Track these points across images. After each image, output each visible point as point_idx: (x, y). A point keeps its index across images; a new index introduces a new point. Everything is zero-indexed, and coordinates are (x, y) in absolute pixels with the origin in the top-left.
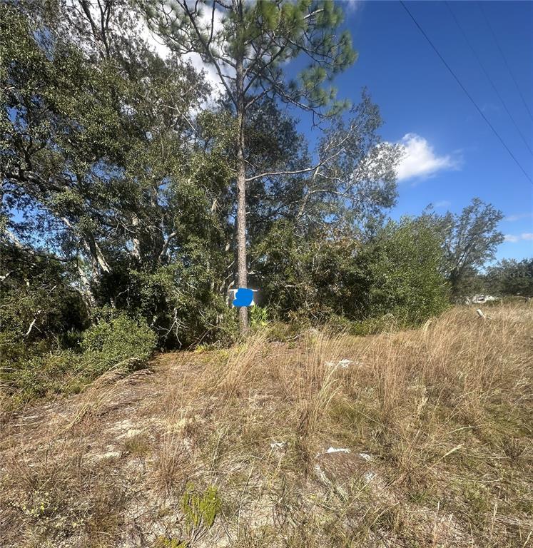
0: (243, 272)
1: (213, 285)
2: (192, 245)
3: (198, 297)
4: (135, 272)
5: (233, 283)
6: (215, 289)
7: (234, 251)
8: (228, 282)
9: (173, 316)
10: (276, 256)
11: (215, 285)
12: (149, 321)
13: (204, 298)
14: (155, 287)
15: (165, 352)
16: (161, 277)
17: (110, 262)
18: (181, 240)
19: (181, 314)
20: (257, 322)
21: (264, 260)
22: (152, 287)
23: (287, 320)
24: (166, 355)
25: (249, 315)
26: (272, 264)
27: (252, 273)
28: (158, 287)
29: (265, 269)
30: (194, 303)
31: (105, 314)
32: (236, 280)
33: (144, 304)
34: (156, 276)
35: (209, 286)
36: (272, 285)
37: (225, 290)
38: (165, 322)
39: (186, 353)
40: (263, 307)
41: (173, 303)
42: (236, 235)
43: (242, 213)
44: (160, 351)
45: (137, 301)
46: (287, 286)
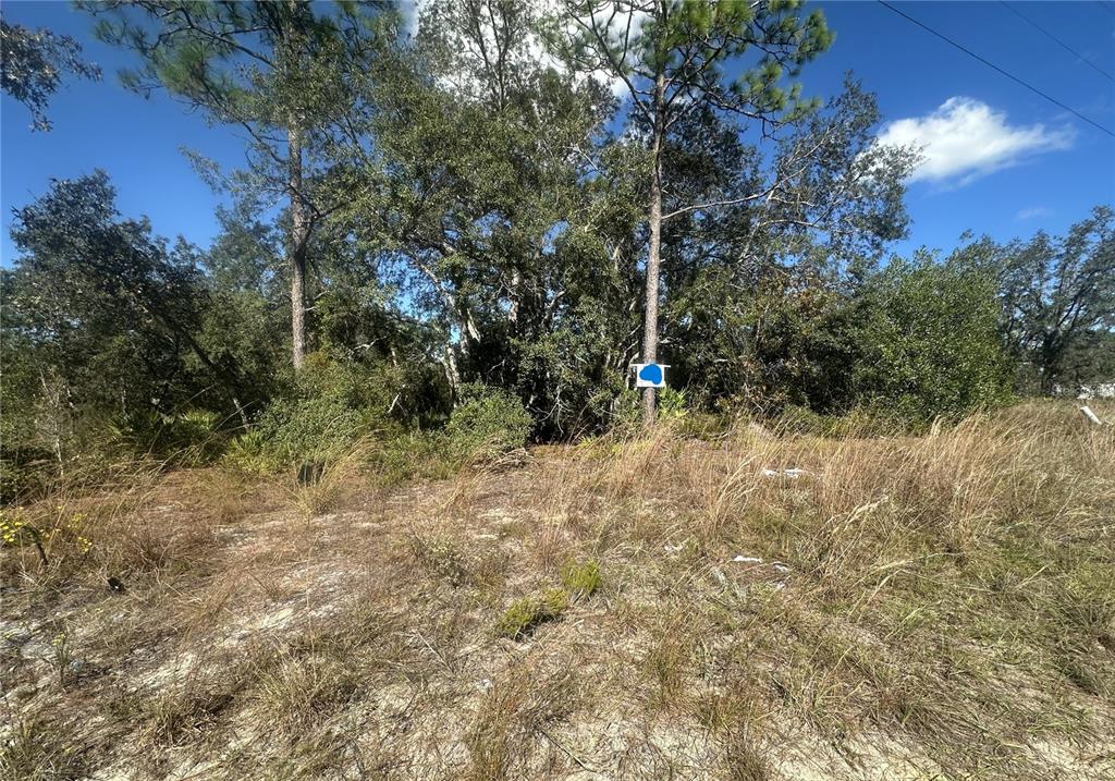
0: (651, 340)
1: (609, 357)
2: (585, 308)
3: (587, 373)
4: (514, 341)
5: (637, 356)
6: (610, 363)
7: (641, 311)
8: (630, 354)
9: (555, 396)
10: (701, 317)
11: (612, 357)
12: (525, 401)
13: (595, 376)
14: (536, 359)
15: (540, 443)
16: (545, 347)
17: (481, 330)
18: (571, 299)
19: (565, 395)
20: (669, 411)
21: (688, 320)
22: (533, 360)
23: (717, 411)
24: (543, 447)
25: (657, 400)
26: (696, 328)
27: (666, 341)
28: (540, 360)
29: (686, 336)
30: (583, 380)
31: (476, 392)
32: (641, 349)
33: (520, 380)
34: (538, 346)
35: (603, 360)
36: (693, 359)
37: (625, 365)
38: (544, 403)
39: (568, 448)
40: (678, 391)
41: (554, 381)
42: (645, 289)
43: (654, 260)
44: (534, 442)
45: (511, 378)
46: (716, 361)
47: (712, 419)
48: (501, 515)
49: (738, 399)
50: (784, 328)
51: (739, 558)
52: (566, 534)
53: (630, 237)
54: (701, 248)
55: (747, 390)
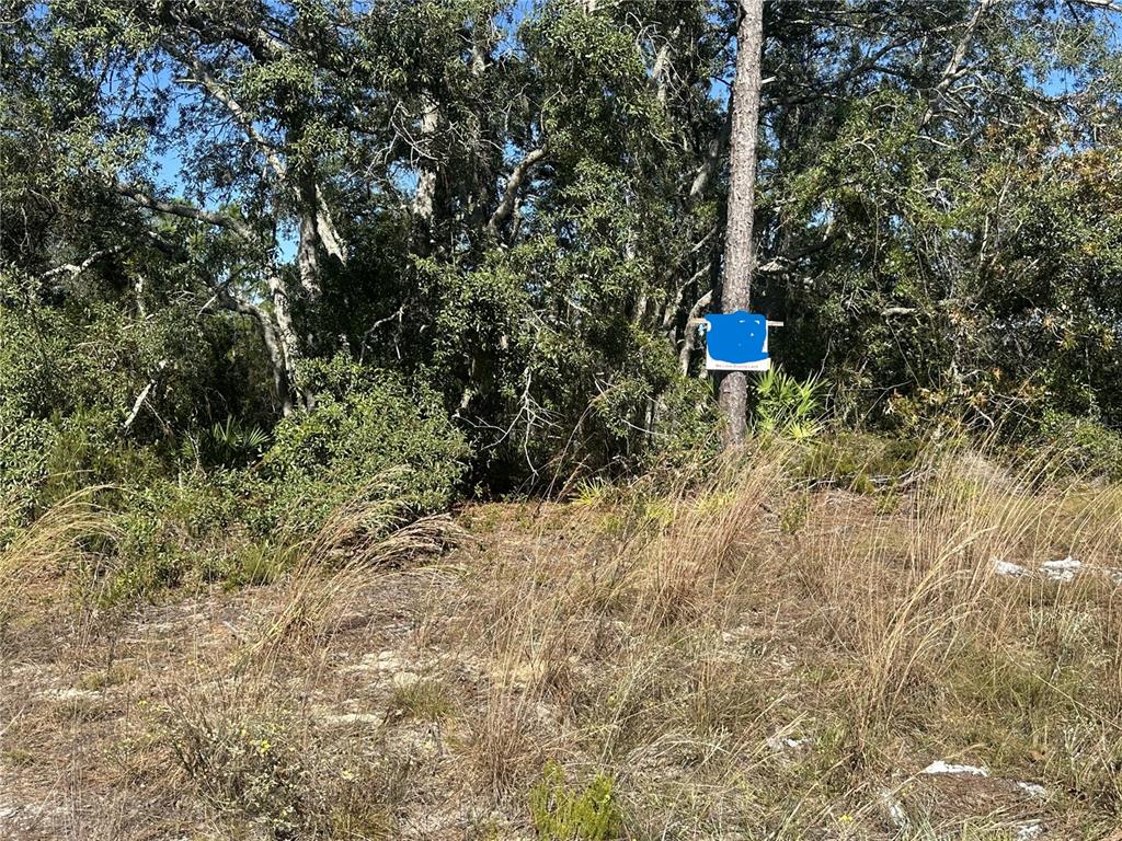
0: (740, 264)
1: (643, 303)
2: (589, 189)
3: (593, 339)
4: (426, 264)
5: (706, 299)
6: (646, 318)
7: (718, 195)
8: (692, 295)
9: (520, 391)
10: (855, 211)
11: (650, 306)
12: (451, 402)
13: (612, 345)
14: (475, 306)
15: (485, 498)
16: (496, 279)
17: (348, 234)
18: (559, 170)
19: (542, 388)
20: (779, 426)
21: (824, 218)
22: (470, 307)
23: (888, 425)
24: (492, 507)
25: (752, 400)
26: (842, 236)
27: (773, 266)
28: (486, 308)
29: (823, 253)
30: (583, 356)
31: (335, 379)
32: (716, 282)
33: (438, 354)
34: (481, 277)
35: (629, 310)
36: (834, 308)
37: (681, 319)
38: (492, 407)
39: (549, 508)
40: (801, 378)
41: (519, 356)
42: (726, 146)
43: (749, 78)
44: (469, 494)
45: (417, 347)
46: (887, 312)
47: (877, 446)
48: (392, 667)
49: (937, 398)
50: (1039, 238)
51: (938, 767)
52: (542, 710)
53: (695, 27)
54: (855, 51)
55: (958, 378)
